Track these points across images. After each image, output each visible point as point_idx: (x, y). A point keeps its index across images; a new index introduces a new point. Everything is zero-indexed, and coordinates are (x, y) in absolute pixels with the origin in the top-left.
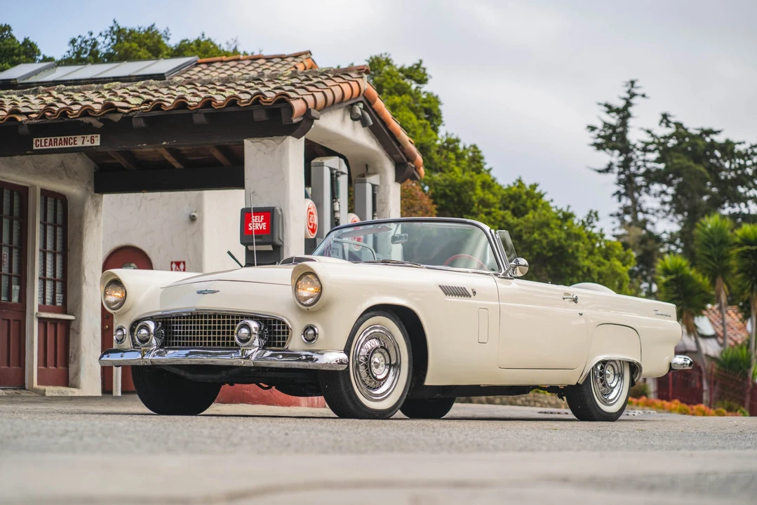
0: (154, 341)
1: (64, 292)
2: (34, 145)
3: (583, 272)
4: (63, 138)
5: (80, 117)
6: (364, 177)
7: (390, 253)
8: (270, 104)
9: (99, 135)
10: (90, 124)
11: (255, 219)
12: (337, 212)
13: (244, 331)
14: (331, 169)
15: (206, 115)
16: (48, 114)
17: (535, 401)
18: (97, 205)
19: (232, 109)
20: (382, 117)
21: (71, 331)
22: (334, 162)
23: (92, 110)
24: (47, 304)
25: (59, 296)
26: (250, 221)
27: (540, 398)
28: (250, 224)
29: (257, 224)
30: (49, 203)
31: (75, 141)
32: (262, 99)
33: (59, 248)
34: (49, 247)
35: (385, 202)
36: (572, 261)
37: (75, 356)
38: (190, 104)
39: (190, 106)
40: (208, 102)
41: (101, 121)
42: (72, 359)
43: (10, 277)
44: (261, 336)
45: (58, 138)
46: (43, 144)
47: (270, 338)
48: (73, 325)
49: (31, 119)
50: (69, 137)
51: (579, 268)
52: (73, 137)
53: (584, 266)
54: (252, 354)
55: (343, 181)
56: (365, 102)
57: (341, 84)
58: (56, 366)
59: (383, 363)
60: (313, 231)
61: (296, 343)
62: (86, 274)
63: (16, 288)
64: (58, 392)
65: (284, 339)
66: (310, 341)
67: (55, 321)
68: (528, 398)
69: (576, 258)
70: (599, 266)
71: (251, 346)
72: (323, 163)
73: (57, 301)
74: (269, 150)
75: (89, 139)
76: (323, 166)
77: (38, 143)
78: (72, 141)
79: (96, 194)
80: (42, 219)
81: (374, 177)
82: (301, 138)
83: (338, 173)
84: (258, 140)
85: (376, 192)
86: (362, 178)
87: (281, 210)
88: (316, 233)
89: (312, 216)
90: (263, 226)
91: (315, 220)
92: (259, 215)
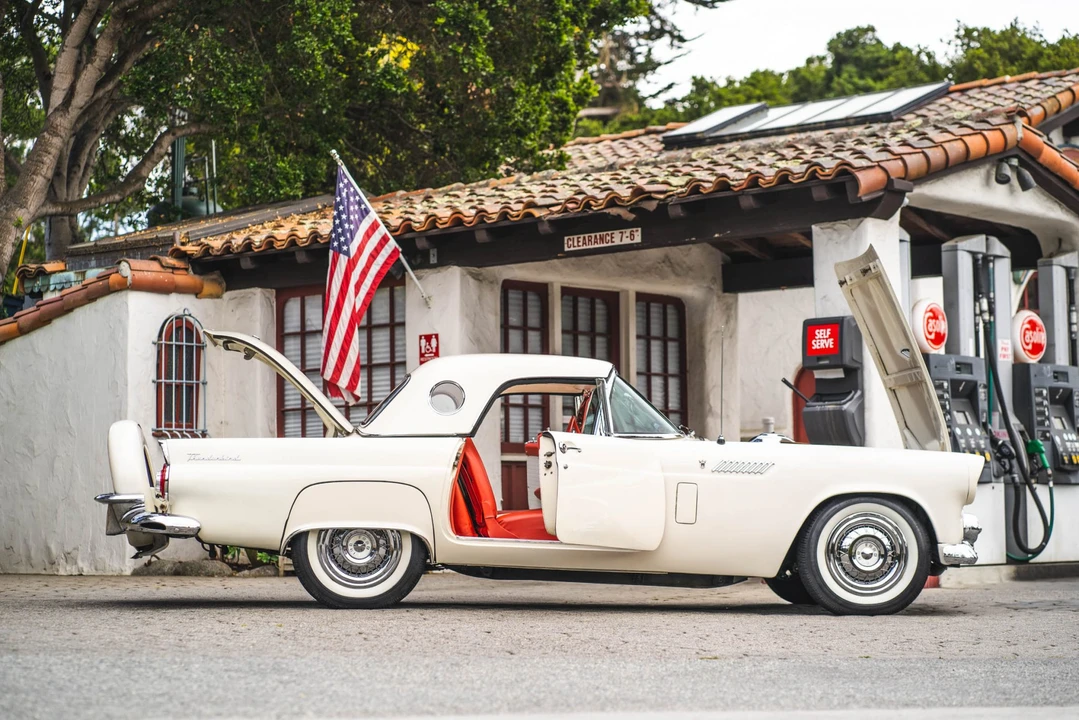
2: (566, 246)
4: (598, 234)
5: (606, 208)
6: (1051, 257)
8: (829, 178)
9: (640, 229)
10: (619, 216)
11: (820, 333)
12: (984, 312)
14: (974, 254)
15: (756, 196)
16: (571, 206)
18: (730, 312)
19: (785, 187)
20: (1058, 174)
22: (977, 243)
23: (618, 198)
26: (813, 336)
28: (813, 342)
29: (823, 340)
30: (652, 309)
31: (612, 238)
32: (820, 172)
33: (673, 368)
34: (656, 367)
38: (732, 183)
39: (734, 186)
40: (754, 179)
41: (631, 211)
45: (593, 235)
46: (576, 244)
49: (552, 213)
50: (605, 233)
52: (609, 233)
55: (1002, 269)
56: (1023, 156)
57: (964, 138)
60: (935, 342)
62: (711, 401)
72: (956, 246)
74: (843, 237)
75: (628, 234)
76: (957, 250)
77: (570, 243)
78: (609, 238)
79: (726, 294)
80: (643, 332)
81: (1068, 256)
82: (891, 219)
83: (988, 258)
84: (828, 225)
85: (1073, 278)
86: (1048, 259)
87: (854, 320)
88: (944, 344)
89: (932, 322)
90: (830, 343)
91: (943, 327)
92: (826, 329)
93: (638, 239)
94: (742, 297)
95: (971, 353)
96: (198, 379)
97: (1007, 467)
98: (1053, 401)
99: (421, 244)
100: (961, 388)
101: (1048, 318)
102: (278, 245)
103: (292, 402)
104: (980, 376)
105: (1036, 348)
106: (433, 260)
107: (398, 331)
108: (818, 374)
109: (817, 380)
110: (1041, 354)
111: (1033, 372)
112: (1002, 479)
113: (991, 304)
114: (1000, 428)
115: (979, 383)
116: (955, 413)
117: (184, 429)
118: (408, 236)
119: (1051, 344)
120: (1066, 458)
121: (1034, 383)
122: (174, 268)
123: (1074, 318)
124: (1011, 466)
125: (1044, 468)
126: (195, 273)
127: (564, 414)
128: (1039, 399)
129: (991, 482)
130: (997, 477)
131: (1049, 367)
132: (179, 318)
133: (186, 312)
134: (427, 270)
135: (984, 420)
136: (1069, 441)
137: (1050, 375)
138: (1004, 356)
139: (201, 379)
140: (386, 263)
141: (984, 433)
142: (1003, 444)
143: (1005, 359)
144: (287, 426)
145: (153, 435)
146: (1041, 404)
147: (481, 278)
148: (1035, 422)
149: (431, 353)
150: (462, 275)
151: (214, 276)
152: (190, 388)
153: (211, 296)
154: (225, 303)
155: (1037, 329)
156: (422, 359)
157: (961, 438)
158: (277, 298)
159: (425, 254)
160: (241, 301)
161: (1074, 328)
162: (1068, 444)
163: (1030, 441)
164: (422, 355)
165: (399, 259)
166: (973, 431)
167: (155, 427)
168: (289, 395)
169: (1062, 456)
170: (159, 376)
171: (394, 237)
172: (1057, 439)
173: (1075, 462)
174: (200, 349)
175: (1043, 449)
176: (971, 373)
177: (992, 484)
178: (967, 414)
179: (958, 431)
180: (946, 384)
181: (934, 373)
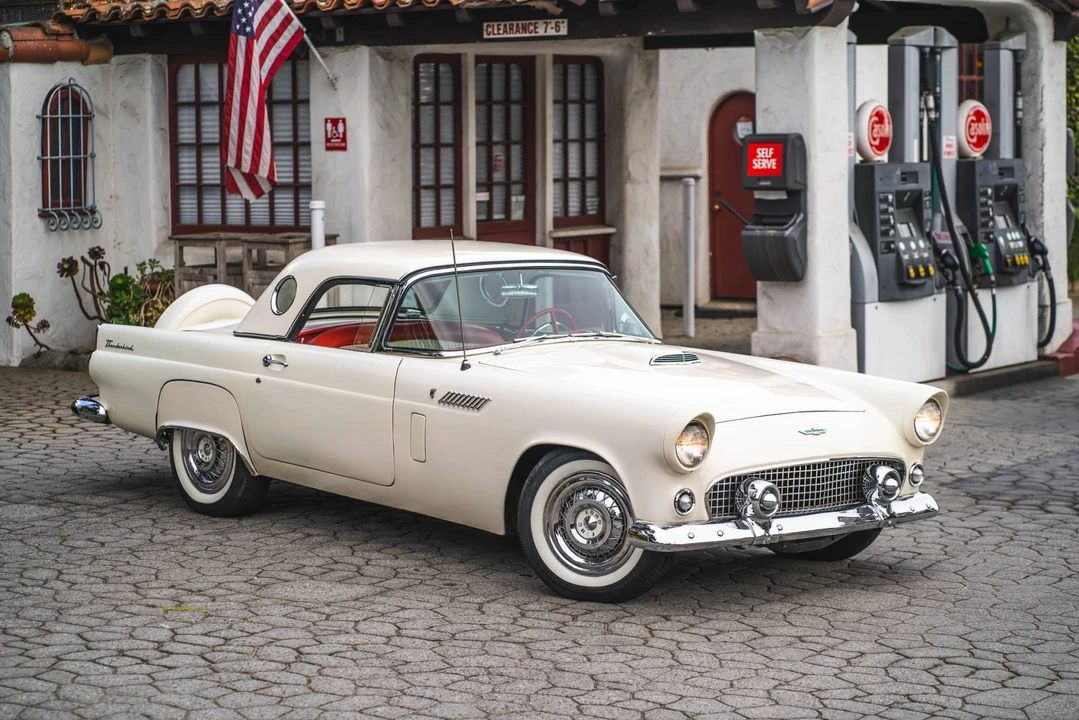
1: (601, 193)
2: (485, 33)
4: (520, 23)
5: (530, 1)
6: (999, 39)
7: (1042, 150)
9: (566, 20)
10: (543, 8)
11: (762, 152)
12: (930, 109)
14: (921, 48)
18: (651, 71)
21: (611, 249)
22: (924, 36)
24: (570, 216)
25: (591, 201)
26: (755, 155)
28: (755, 160)
29: (764, 159)
30: (570, 71)
33: (590, 132)
34: (573, 133)
35: (1035, 74)
41: (558, 5)
43: (507, 184)
45: (515, 23)
46: (496, 32)
48: (614, 241)
49: (471, 1)
50: (528, 22)
52: (533, 22)
55: (949, 63)
60: (880, 147)
62: (631, 167)
63: (518, 200)
67: (584, 239)
72: (903, 41)
73: (589, 208)
74: (788, 46)
75: (553, 25)
76: (904, 45)
77: (490, 30)
78: (532, 28)
79: (648, 51)
80: (560, 97)
81: (1016, 38)
82: (839, 26)
83: (935, 51)
84: (772, 31)
85: (1020, 61)
86: (995, 42)
87: (800, 138)
88: (888, 148)
89: (877, 126)
90: (772, 164)
91: (887, 130)
92: (769, 148)
93: (564, 31)
94: (664, 55)
95: (916, 159)
96: (85, 152)
97: (951, 278)
98: (997, 197)
99: (327, 23)
100: (906, 199)
101: (994, 107)
102: (170, 16)
103: (187, 177)
104: (925, 184)
105: (981, 140)
106: (340, 37)
107: (301, 109)
108: (758, 195)
109: (757, 200)
110: (986, 147)
111: (978, 169)
112: (944, 290)
113: (937, 100)
114: (943, 230)
115: (924, 191)
116: (899, 226)
117: (72, 207)
118: (313, 14)
119: (996, 133)
120: (1009, 261)
121: (979, 181)
122: (58, 34)
123: (1020, 104)
124: (955, 277)
125: (987, 274)
126: (80, 38)
127: (478, 191)
128: (983, 199)
129: (932, 294)
130: (939, 288)
131: (995, 164)
132: (65, 88)
133: (72, 82)
134: (333, 48)
135: (927, 230)
136: (1013, 240)
137: (996, 172)
138: (949, 153)
139: (89, 152)
140: (288, 45)
141: (928, 243)
142: (947, 254)
143: (950, 157)
144: (181, 201)
145: (40, 216)
146: (985, 204)
147: (391, 57)
148: (979, 224)
149: (338, 138)
150: (372, 56)
151: (101, 40)
152: (77, 162)
153: (98, 62)
154: (113, 68)
155: (983, 120)
156: (328, 144)
157: (905, 253)
158: (169, 63)
159: (332, 33)
160: (131, 69)
161: (1020, 114)
162: (1012, 245)
163: (973, 245)
164: (328, 140)
165: (303, 41)
166: (917, 244)
167: (41, 207)
168: (183, 168)
169: (1006, 259)
170: (44, 152)
171: (297, 15)
172: (1001, 240)
173: (1018, 263)
174: (88, 118)
175: (987, 254)
176: (917, 182)
177: (934, 296)
178: (911, 225)
179: (902, 246)
180: (891, 197)
181: (879, 186)
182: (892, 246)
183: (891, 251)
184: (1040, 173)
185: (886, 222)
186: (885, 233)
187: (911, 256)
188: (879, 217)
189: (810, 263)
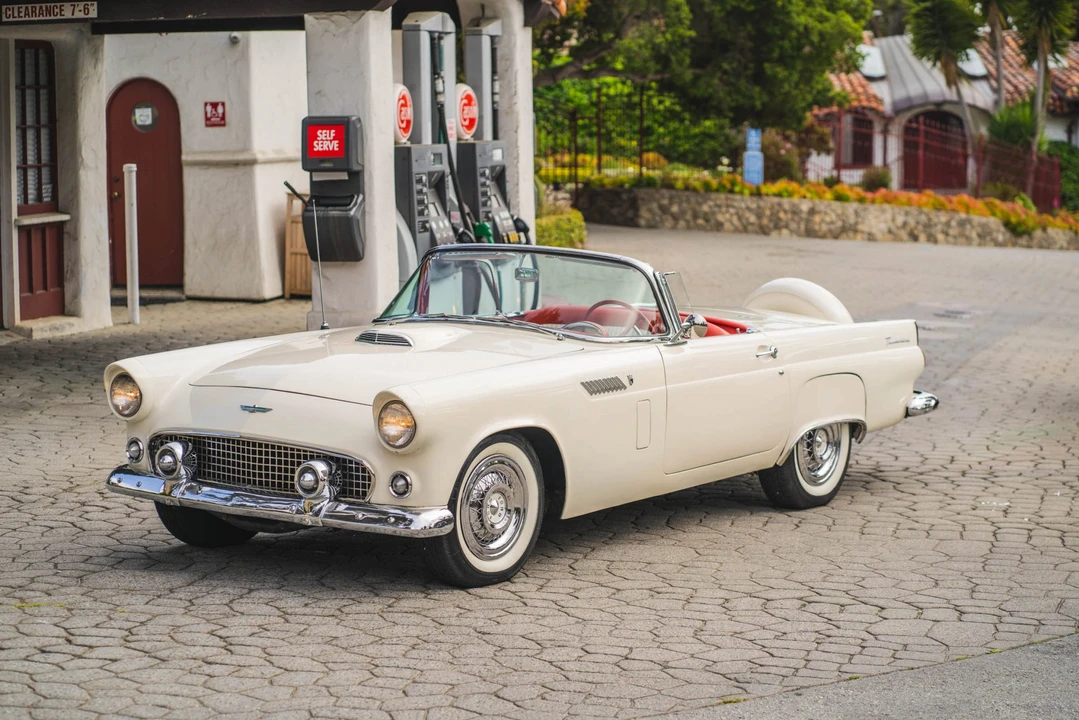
0: (183, 472)
1: (54, 180)
2: (4, 15)
3: (798, 32)
4: (44, 5)
6: (478, 25)
7: (516, 132)
9: (95, 3)
11: (322, 134)
12: (440, 93)
13: (309, 477)
14: (431, 33)
17: (728, 206)
18: (96, 53)
21: (66, 237)
22: (434, 21)
24: (30, 202)
25: (46, 189)
26: (315, 137)
27: (735, 200)
28: (316, 142)
29: (326, 141)
30: (27, 56)
33: (44, 119)
34: (30, 120)
35: (510, 59)
36: (781, 17)
37: (72, 271)
42: (68, 276)
44: (332, 483)
45: (38, 6)
46: (16, 14)
47: (345, 484)
48: (68, 228)
50: (52, 5)
51: (791, 27)
52: (58, 5)
53: (799, 25)
54: (321, 509)
55: (449, 45)
58: (45, 288)
59: (503, 506)
60: (405, 130)
61: (381, 494)
62: (83, 153)
64: (50, 330)
65: (364, 486)
66: (401, 494)
67: (42, 227)
68: (718, 202)
69: (788, 14)
70: (821, 22)
71: (320, 497)
72: (419, 26)
73: (44, 195)
74: (341, 30)
75: (81, 8)
76: (419, 30)
77: (10, 13)
78: (57, 10)
79: (95, 36)
80: (20, 82)
81: (493, 25)
82: (386, 11)
83: (441, 35)
84: (324, 15)
85: (496, 46)
86: (476, 28)
87: (359, 120)
88: (410, 130)
89: (403, 109)
90: (335, 146)
91: (409, 113)
92: (330, 130)
93: (94, 14)
94: (109, 38)
98: (492, 179)
100: (434, 180)
101: (478, 88)
104: (445, 165)
105: (472, 121)
110: (474, 129)
111: (478, 151)
112: (460, 268)
115: (446, 171)
116: (430, 205)
119: (481, 117)
120: (505, 238)
121: (479, 163)
123: (497, 89)
135: (448, 209)
136: (504, 219)
138: (452, 135)
141: (450, 223)
142: (463, 233)
143: (452, 139)
146: (484, 185)
148: (480, 204)
155: (472, 103)
157: (437, 231)
161: (497, 98)
162: (505, 222)
163: (477, 224)
166: (443, 224)
169: (503, 237)
172: (497, 219)
173: (511, 240)
175: (490, 231)
176: (441, 163)
178: (437, 204)
179: (434, 226)
180: (424, 178)
181: (416, 168)
182: (427, 225)
183: (425, 229)
184: (515, 155)
185: (421, 202)
186: (421, 213)
187: (442, 235)
188: (416, 197)
189: (367, 243)
